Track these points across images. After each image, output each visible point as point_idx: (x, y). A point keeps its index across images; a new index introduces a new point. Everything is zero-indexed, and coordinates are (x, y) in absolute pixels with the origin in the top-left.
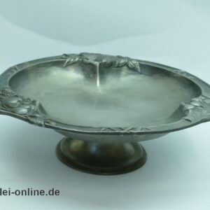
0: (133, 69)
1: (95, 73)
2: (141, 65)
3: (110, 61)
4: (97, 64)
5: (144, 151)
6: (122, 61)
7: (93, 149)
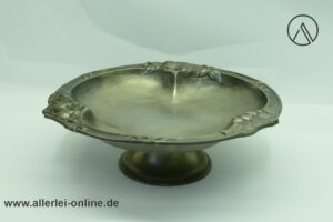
0: (214, 80)
1: (172, 82)
2: (223, 76)
3: (189, 71)
4: (176, 73)
5: (209, 160)
6: (204, 71)
7: (153, 160)
